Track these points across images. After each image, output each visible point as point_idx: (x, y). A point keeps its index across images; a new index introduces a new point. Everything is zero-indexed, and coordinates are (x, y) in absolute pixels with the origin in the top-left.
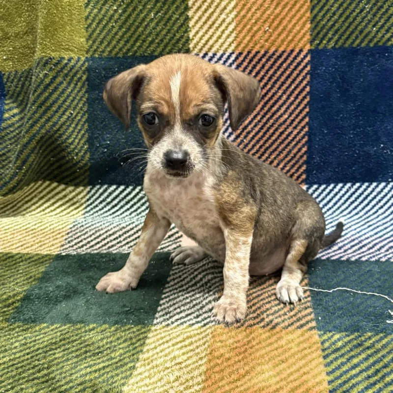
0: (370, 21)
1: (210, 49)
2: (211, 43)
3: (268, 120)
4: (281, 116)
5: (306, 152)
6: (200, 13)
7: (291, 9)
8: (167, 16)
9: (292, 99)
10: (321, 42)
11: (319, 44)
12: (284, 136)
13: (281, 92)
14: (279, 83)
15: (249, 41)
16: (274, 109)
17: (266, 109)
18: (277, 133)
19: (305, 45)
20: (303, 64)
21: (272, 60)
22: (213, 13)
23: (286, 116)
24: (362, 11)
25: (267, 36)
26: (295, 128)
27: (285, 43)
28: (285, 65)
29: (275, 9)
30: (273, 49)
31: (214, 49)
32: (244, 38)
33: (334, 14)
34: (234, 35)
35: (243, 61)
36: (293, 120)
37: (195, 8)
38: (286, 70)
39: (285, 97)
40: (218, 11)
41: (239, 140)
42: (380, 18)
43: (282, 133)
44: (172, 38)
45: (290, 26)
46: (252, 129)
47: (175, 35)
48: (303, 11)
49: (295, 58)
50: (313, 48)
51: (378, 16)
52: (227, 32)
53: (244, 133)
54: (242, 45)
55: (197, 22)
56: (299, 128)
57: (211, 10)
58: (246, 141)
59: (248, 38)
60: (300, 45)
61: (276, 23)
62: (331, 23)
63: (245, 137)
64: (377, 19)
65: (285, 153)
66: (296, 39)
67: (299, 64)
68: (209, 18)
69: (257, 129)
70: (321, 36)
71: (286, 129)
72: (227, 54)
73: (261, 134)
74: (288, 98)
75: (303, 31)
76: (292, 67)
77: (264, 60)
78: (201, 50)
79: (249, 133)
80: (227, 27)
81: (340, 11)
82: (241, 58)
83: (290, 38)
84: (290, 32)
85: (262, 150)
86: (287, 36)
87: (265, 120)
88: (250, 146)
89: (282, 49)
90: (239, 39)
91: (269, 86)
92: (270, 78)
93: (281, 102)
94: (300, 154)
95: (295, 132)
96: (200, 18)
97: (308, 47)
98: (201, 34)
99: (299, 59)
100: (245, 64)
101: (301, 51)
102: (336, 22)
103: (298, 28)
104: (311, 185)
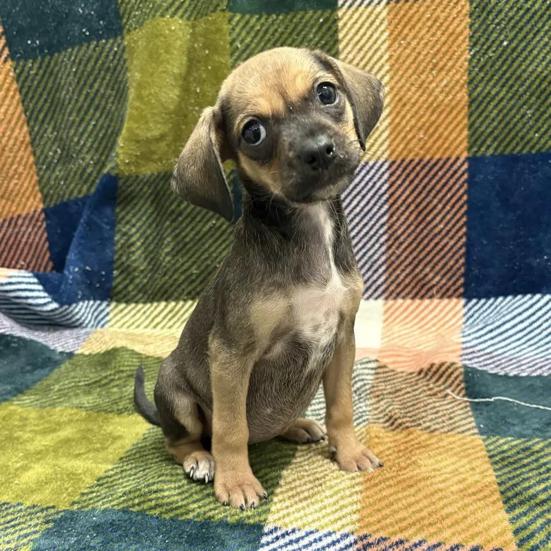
0: (532, 127)
3: (422, 230)
4: (436, 226)
5: (463, 264)
7: (448, 115)
9: (448, 208)
10: (479, 149)
11: (476, 152)
12: (439, 247)
13: (436, 201)
14: (434, 192)
15: (404, 149)
16: (429, 218)
17: (420, 218)
18: (432, 244)
19: (462, 153)
20: (460, 173)
21: (427, 168)
23: (441, 226)
24: (523, 116)
25: (421, 143)
26: (452, 238)
27: (441, 151)
28: (440, 174)
29: (431, 116)
30: (428, 157)
31: (366, 158)
32: (398, 146)
33: (493, 120)
34: (387, 143)
35: (397, 169)
36: (449, 231)
38: (442, 178)
39: (440, 206)
41: (390, 251)
42: (543, 124)
43: (437, 244)
45: (446, 134)
46: (405, 240)
48: (460, 118)
49: (452, 166)
50: (471, 155)
51: (541, 121)
52: (380, 141)
53: (397, 244)
54: (396, 153)
56: (456, 238)
58: (398, 252)
59: (402, 146)
60: (457, 153)
61: (431, 130)
62: (489, 130)
64: (539, 124)
65: (440, 265)
66: (453, 147)
67: (455, 172)
69: (410, 240)
70: (479, 143)
71: (441, 240)
72: (380, 162)
73: (414, 245)
74: (444, 207)
75: (460, 139)
76: (448, 175)
77: (418, 168)
79: (401, 244)
80: (380, 135)
81: (500, 117)
82: (394, 167)
83: (446, 145)
84: (446, 139)
85: (416, 262)
86: (443, 143)
87: (418, 230)
88: (402, 258)
89: (437, 157)
90: (392, 147)
91: (423, 195)
92: (424, 187)
93: (435, 212)
94: (457, 266)
95: (452, 243)
97: (465, 155)
99: (455, 167)
100: (398, 172)
101: (458, 158)
102: (495, 128)
103: (454, 135)
104: (469, 299)
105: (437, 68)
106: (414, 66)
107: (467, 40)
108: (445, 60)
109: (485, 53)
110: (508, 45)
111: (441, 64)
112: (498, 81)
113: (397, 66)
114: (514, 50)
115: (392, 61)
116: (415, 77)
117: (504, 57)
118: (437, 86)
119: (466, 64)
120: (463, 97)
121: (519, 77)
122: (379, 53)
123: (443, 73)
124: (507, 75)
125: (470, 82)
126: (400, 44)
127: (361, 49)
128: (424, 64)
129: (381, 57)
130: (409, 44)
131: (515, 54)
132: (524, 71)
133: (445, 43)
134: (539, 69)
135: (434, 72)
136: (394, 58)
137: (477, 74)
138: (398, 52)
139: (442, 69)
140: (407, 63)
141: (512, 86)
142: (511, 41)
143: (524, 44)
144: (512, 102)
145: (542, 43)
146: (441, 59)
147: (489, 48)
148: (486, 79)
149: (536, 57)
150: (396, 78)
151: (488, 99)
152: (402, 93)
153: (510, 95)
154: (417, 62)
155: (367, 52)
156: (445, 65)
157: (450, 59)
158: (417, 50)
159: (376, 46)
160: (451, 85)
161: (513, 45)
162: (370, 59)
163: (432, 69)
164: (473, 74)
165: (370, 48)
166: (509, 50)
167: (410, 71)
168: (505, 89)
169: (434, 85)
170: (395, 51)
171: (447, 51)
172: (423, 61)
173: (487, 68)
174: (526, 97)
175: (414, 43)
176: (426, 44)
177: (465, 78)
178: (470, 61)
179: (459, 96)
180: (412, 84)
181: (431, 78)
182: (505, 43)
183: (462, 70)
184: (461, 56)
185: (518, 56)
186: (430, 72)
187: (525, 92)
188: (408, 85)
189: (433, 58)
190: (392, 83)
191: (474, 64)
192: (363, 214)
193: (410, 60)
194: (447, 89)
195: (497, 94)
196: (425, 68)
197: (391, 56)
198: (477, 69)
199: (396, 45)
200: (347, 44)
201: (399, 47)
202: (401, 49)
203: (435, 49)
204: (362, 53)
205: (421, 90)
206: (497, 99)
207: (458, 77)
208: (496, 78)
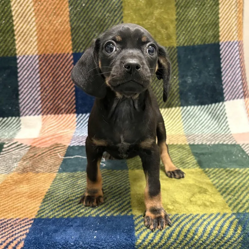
1: (26, 54)
2: (26, 50)
3: (56, 84)
4: (61, 83)
5: (75, 99)
6: (20, 38)
7: (62, 35)
8: (5, 39)
9: (66, 75)
10: (77, 50)
11: (76, 51)
12: (63, 92)
13: (60, 72)
14: (59, 68)
15: (44, 50)
16: (58, 80)
17: (54, 80)
18: (61, 91)
19: (70, 51)
20: (69, 60)
21: (55, 58)
22: (26, 38)
23: (64, 83)
24: (94, 36)
25: (52, 47)
26: (69, 88)
27: (61, 50)
28: (61, 60)
29: (55, 35)
30: (55, 53)
31: (28, 54)
32: (42, 48)
33: (82, 37)
34: (37, 47)
35: (42, 58)
36: (67, 85)
37: (18, 35)
38: (62, 62)
39: (63, 74)
40: (29, 36)
41: (43, 94)
43: (63, 91)
44: (8, 49)
45: (62, 43)
46: (49, 89)
47: (9, 48)
48: (67, 36)
50: (74, 52)
52: (33, 46)
53: (45, 91)
54: (41, 52)
55: (19, 41)
56: (70, 88)
57: (25, 36)
58: (46, 95)
59: (43, 48)
60: (68, 51)
61: (56, 41)
62: (81, 41)
63: (46, 93)
65: (65, 99)
66: (66, 49)
67: (68, 60)
68: (25, 40)
69: (51, 89)
70: (77, 46)
71: (64, 89)
72: (34, 56)
73: (53, 91)
75: (68, 45)
76: (65, 61)
77: (52, 58)
78: (22, 54)
79: (47, 91)
80: (33, 44)
81: (85, 36)
82: (41, 57)
83: (63, 48)
84: (63, 45)
85: (54, 98)
86: (62, 47)
87: (54, 85)
88: (48, 97)
89: (59, 53)
90: (39, 49)
91: (55, 70)
92: (55, 66)
93: (61, 77)
94: (72, 100)
95: (69, 90)
96: (20, 40)
97: (71, 52)
98: (21, 47)
99: (67, 57)
100: (43, 60)
101: (68, 54)
102: (83, 41)
103: (66, 43)
104: (78, 114)
105: (56, 15)
106: (46, 14)
107: (68, 3)
108: (59, 12)
109: (76, 9)
110: (85, 6)
111: (58, 13)
112: (82, 21)
113: (38, 13)
114: (88, 8)
115: (36, 11)
116: (46, 18)
117: (84, 11)
118: (57, 22)
119: (68, 13)
120: (68, 27)
121: (91, 19)
122: (29, 8)
123: (59, 17)
124: (86, 18)
125: (71, 21)
126: (39, 4)
127: (21, 6)
128: (50, 13)
129: (30, 9)
130: (42, 4)
131: (88, 10)
132: (93, 17)
133: (58, 4)
134: (99, 16)
135: (55, 16)
136: (36, 10)
137: (73, 18)
138: (38, 7)
139: (58, 15)
140: (43, 12)
141: (88, 23)
142: (86, 4)
143: (91, 6)
144: (89, 30)
145: (99, 5)
146: (57, 11)
147: (77, 6)
148: (77, 20)
149: (97, 11)
150: (38, 19)
151: (79, 28)
152: (41, 25)
153: (88, 27)
154: (47, 12)
155: (24, 7)
156: (59, 14)
157: (61, 11)
158: (46, 7)
159: (27, 5)
160: (63, 22)
161: (87, 6)
162: (25, 10)
163: (54, 15)
164: (72, 18)
165: (25, 5)
166: (86, 8)
167: (44, 16)
168: (86, 24)
169: (55, 22)
170: (36, 7)
171: (59, 8)
172: (49, 11)
173: (77, 15)
174: (94, 27)
175: (45, 4)
176: (50, 4)
177: (68, 19)
178: (70, 12)
179: (67, 26)
180: (46, 22)
181: (54, 19)
182: (84, 5)
183: (67, 16)
184: (65, 10)
185: (89, 11)
186: (53, 16)
187: (94, 25)
188: (44, 22)
189: (53, 11)
190: (37, 21)
191: (71, 13)
192: (29, 78)
193: (44, 11)
194: (61, 24)
195: (83, 26)
196: (51, 14)
197: (35, 9)
198: (73, 16)
199: (37, 4)
200: (14, 3)
201: (38, 5)
202: (39, 6)
203: (54, 6)
204: (22, 7)
205: (50, 24)
206: (83, 28)
207: (65, 18)
208: (81, 19)
